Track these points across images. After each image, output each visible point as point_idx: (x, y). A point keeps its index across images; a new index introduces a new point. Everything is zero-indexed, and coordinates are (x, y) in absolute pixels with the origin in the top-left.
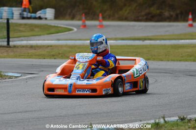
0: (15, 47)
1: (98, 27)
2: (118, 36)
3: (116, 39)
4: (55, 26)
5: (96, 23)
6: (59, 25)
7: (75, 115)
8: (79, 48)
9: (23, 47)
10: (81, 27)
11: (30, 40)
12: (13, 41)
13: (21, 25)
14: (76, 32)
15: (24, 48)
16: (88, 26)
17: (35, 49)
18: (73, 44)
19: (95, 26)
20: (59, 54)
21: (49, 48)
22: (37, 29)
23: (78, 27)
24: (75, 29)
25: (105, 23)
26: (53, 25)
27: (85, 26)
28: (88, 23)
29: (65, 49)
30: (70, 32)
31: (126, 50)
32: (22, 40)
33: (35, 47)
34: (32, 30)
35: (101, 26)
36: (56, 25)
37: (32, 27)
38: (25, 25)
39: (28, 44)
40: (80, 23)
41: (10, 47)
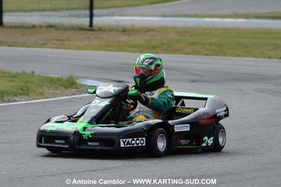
0: (100, 29)
9: (111, 30)
17: (129, 35)
20: (163, 44)
21: (149, 33)
29: (171, 35)
33: (129, 31)
41: (93, 30)
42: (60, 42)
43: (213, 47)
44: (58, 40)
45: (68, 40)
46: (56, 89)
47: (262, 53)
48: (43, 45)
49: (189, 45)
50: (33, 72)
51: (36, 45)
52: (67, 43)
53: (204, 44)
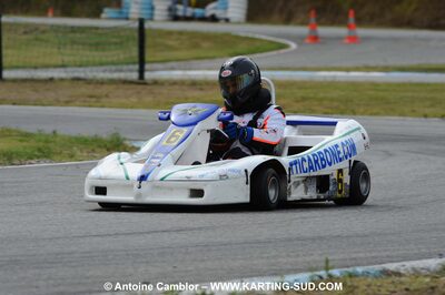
0: (155, 82)
1: (346, 41)
2: (391, 62)
3: (386, 69)
4: (246, 38)
5: (342, 31)
6: (257, 36)
7: (290, 240)
8: (300, 88)
9: (174, 83)
10: (307, 41)
11: (190, 69)
12: (152, 70)
13: (170, 33)
14: (295, 51)
15: (177, 87)
16: (323, 38)
17: (201, 89)
18: (287, 78)
19: (339, 38)
22: (205, 44)
23: (299, 39)
24: (293, 46)
25: (361, 32)
26: (243, 34)
27: (315, 38)
28: (323, 31)
30: (282, 51)
31: (410, 94)
32: (173, 69)
33: (201, 84)
34: (196, 46)
35: (353, 39)
36: (250, 35)
37: (195, 40)
38: (181, 33)
39: (186, 78)
40: (304, 30)
41: (145, 84)
42: (94, 100)
43: (335, 104)
44: (91, 97)
45: (107, 96)
46: (93, 151)
47: (414, 111)
48: (67, 103)
49: (297, 101)
50: (54, 132)
51: (57, 102)
52: (104, 100)
53: (321, 100)
